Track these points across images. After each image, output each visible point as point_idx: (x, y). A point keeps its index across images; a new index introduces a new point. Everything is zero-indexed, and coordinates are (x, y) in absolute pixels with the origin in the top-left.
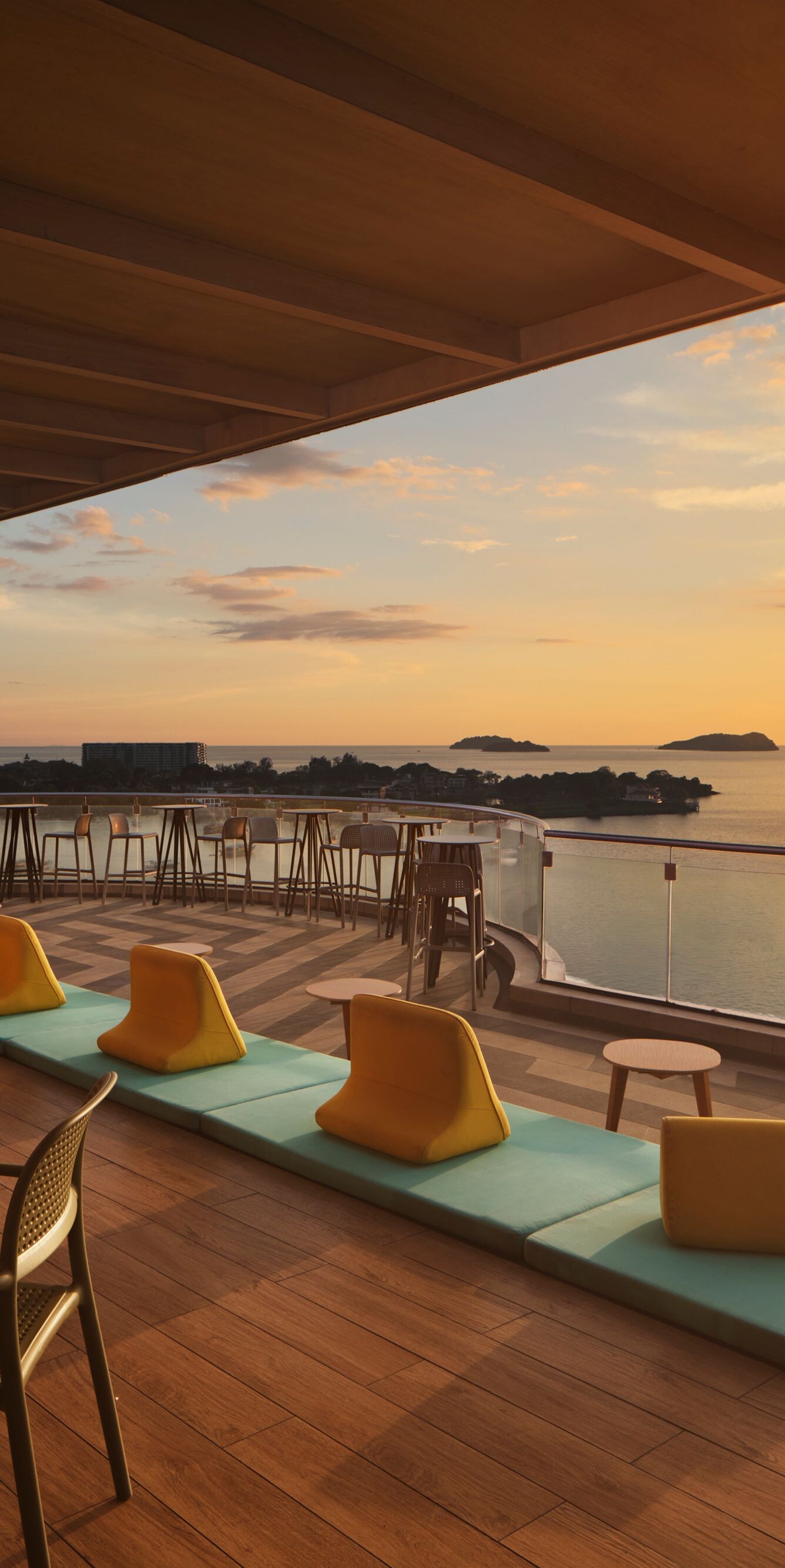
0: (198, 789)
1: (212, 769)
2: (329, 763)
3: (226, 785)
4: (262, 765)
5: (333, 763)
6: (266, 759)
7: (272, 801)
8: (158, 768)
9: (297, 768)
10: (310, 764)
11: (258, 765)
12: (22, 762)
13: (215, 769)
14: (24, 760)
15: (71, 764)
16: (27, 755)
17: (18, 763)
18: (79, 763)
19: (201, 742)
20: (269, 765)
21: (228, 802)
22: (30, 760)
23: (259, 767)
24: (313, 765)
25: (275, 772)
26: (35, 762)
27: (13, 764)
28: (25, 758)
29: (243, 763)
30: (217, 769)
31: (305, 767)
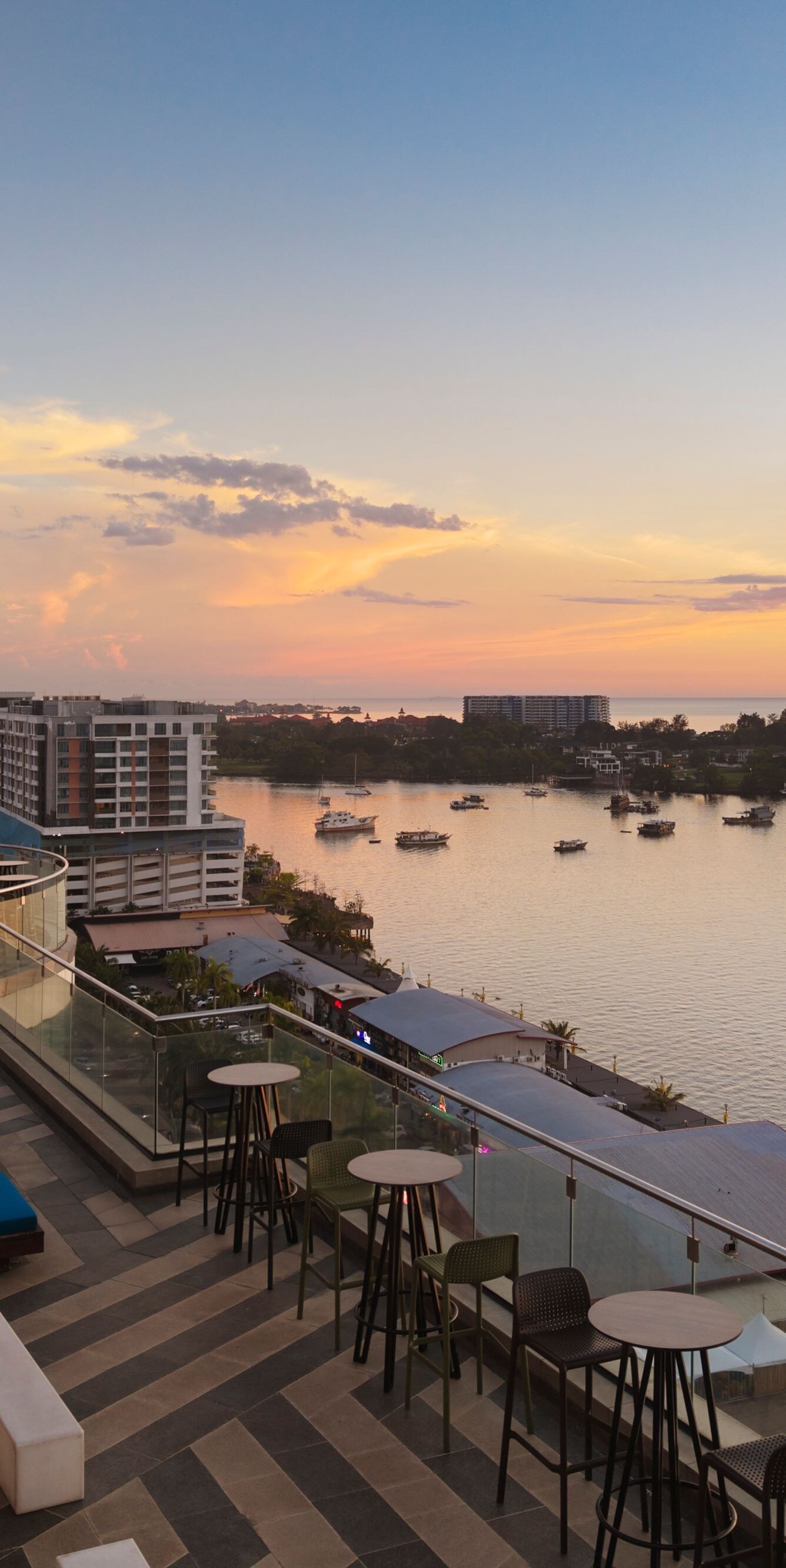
0: (593, 752)
1: (613, 727)
2: (763, 721)
3: (630, 747)
4: (675, 723)
5: (768, 722)
6: (680, 716)
7: (684, 768)
8: (551, 726)
9: (722, 727)
10: (739, 722)
11: (670, 724)
12: (397, 718)
13: (617, 728)
14: (399, 715)
15: (451, 719)
16: (402, 710)
17: (392, 718)
18: (460, 720)
19: (602, 695)
20: (684, 724)
21: (629, 768)
22: (405, 715)
23: (672, 726)
24: (742, 723)
25: (693, 732)
26: (410, 717)
27: (387, 719)
28: (400, 713)
29: (652, 721)
30: (619, 728)
31: (732, 726)
